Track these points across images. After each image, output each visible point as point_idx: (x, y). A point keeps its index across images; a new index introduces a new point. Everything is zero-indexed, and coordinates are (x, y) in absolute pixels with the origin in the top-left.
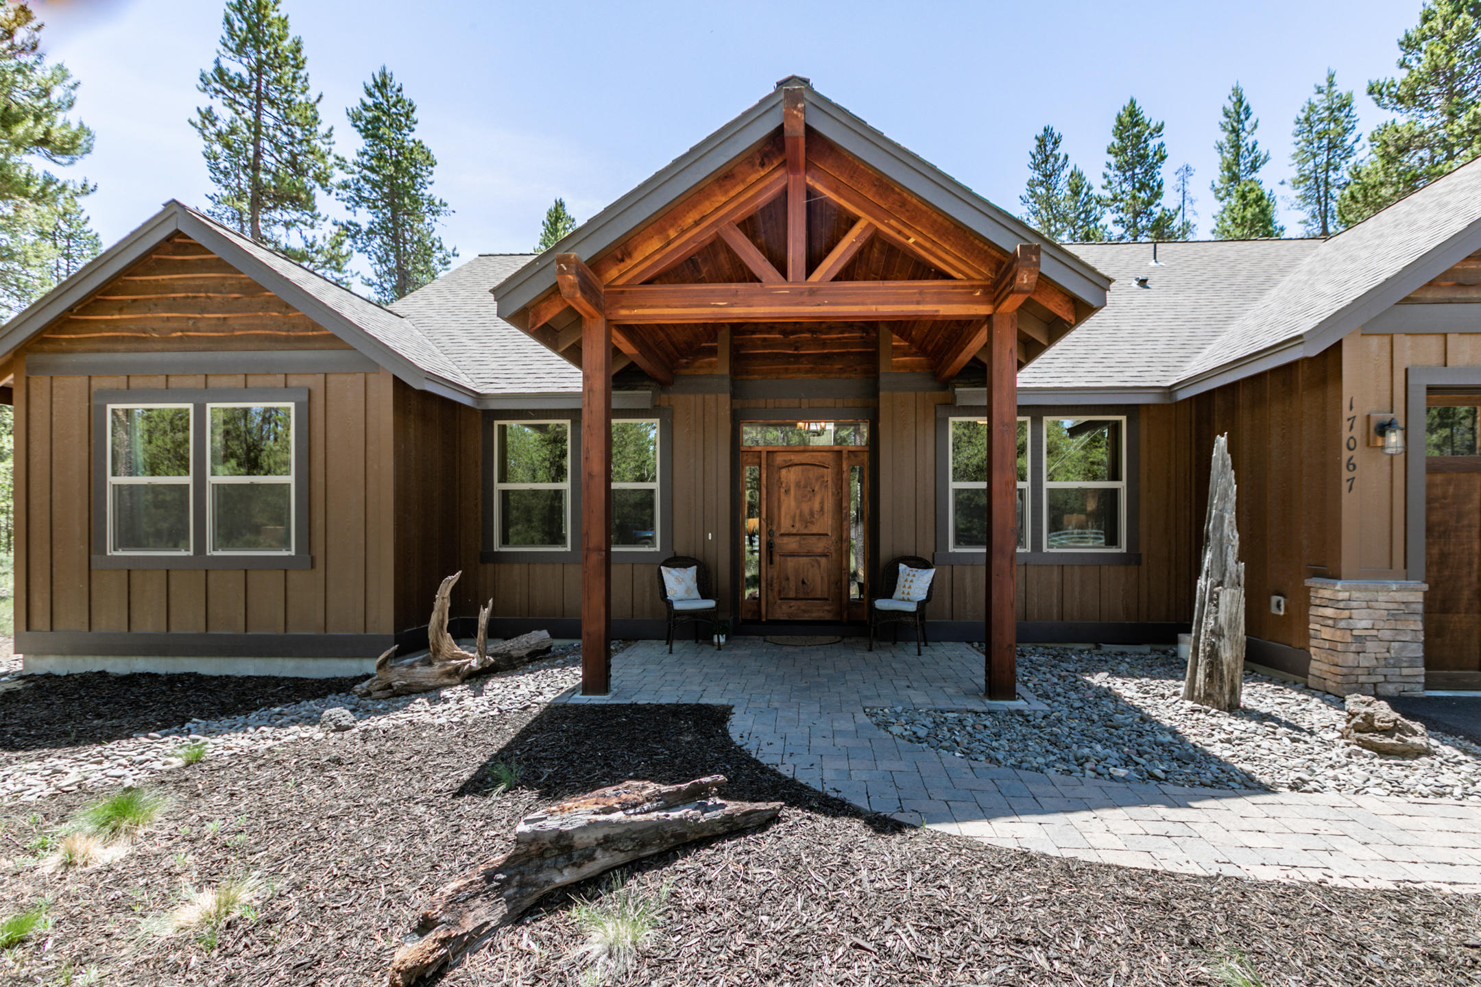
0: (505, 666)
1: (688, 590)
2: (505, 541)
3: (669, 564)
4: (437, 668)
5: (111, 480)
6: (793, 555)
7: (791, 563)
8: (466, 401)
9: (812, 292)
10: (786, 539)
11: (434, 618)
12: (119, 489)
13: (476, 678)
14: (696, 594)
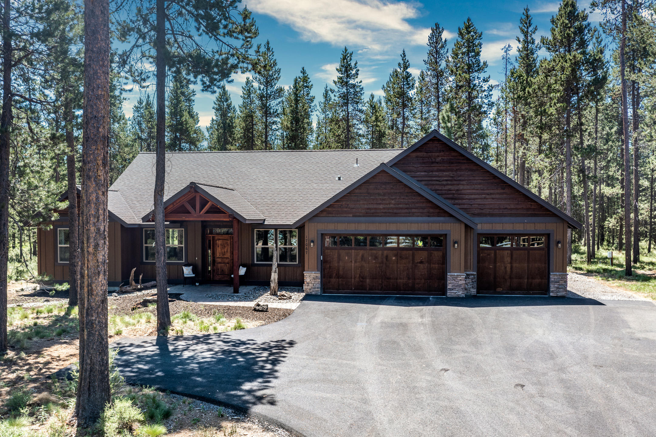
0: (146, 288)
1: (189, 272)
2: (147, 259)
3: (185, 265)
4: (131, 288)
5: (59, 246)
6: (220, 263)
7: (219, 265)
8: (136, 226)
9: (200, 216)
10: (218, 259)
11: (131, 278)
12: (61, 247)
13: (140, 290)
14: (191, 273)
